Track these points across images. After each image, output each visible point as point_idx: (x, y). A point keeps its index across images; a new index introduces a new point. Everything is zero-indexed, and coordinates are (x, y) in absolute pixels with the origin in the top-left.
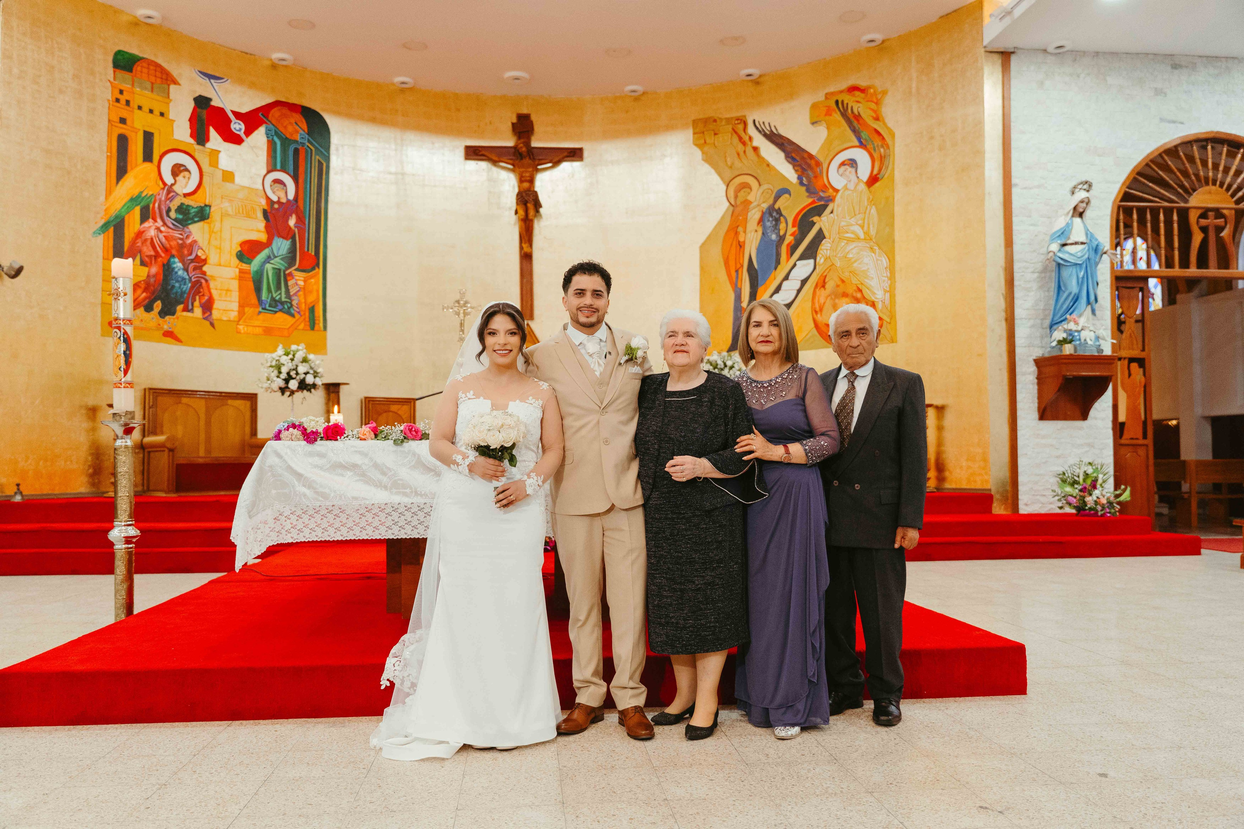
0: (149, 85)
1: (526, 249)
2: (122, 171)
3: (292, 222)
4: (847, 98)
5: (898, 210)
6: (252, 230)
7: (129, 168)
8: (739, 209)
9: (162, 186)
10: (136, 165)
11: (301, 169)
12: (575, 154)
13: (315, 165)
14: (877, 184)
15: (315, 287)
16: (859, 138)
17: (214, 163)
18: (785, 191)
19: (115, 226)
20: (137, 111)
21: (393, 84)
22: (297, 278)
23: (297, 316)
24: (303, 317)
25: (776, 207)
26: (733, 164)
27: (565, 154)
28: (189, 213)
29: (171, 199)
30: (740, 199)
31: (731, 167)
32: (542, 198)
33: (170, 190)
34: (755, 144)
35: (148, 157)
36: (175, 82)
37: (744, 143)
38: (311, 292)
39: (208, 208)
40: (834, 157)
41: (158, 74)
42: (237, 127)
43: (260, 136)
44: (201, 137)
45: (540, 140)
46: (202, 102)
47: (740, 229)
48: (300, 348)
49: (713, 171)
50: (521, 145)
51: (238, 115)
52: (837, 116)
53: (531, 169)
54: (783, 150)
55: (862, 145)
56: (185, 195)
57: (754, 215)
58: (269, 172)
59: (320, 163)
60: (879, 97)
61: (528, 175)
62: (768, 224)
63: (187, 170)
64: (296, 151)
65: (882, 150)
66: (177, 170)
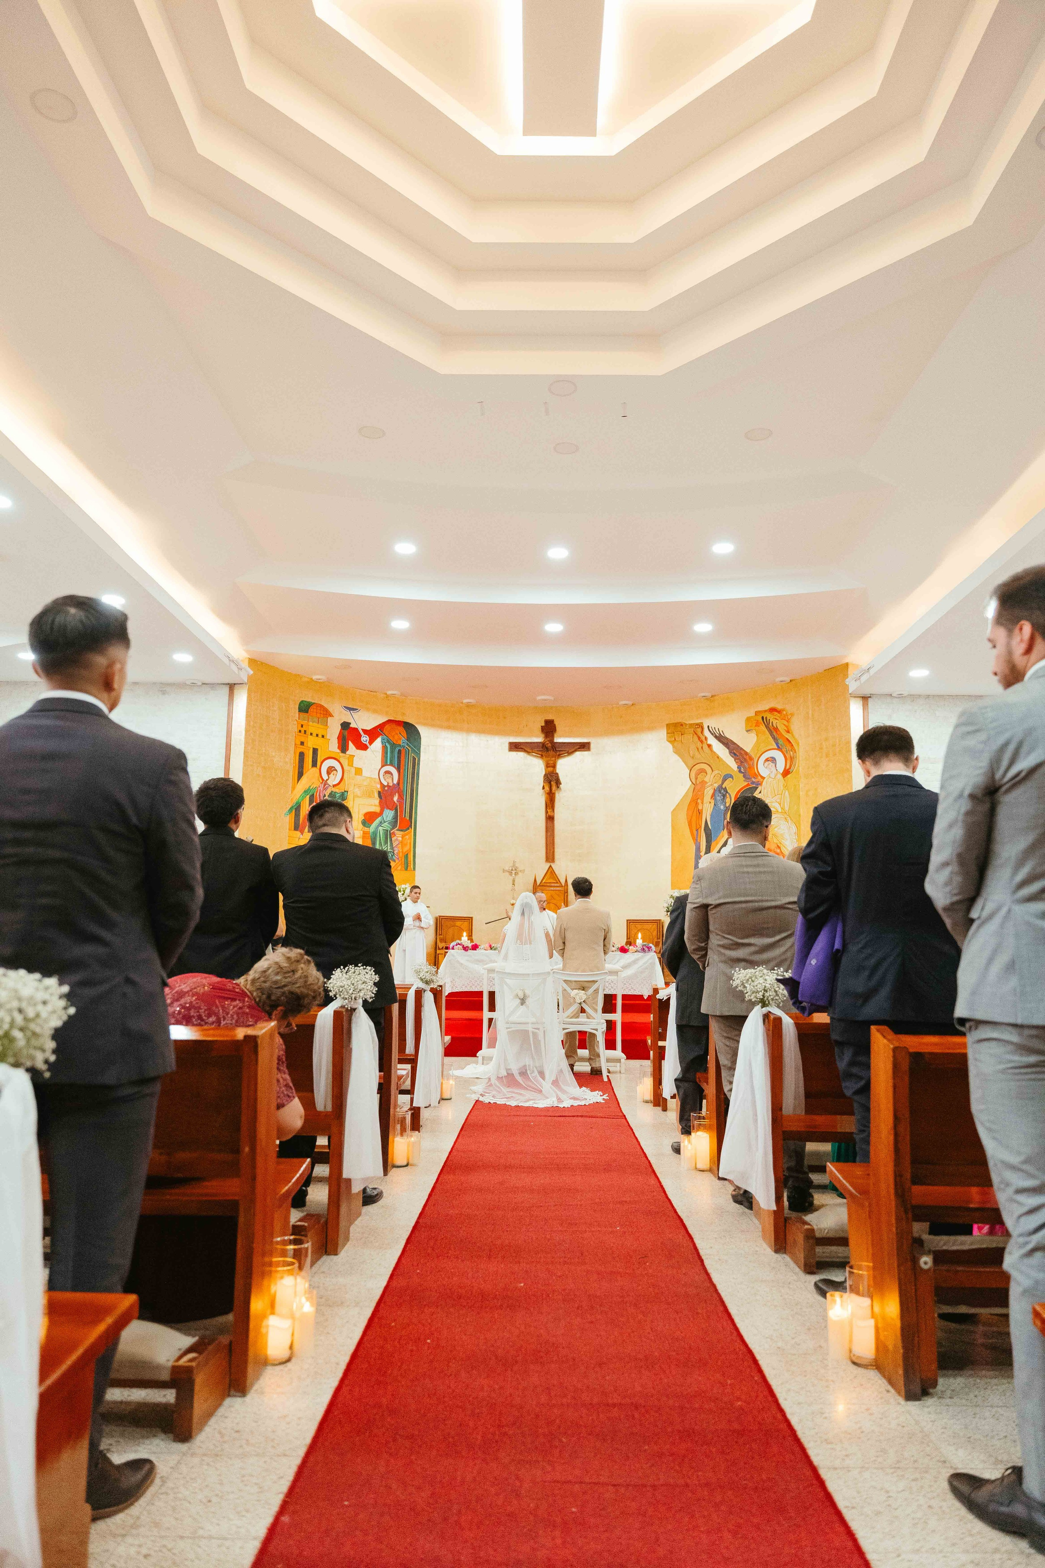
0: (316, 720)
1: (550, 813)
2: (300, 775)
3: (396, 799)
4: (769, 716)
5: (801, 793)
6: (372, 805)
7: (304, 772)
8: (698, 787)
9: (321, 781)
10: (308, 770)
11: (402, 763)
12: (585, 747)
13: (411, 759)
14: (789, 776)
15: (409, 841)
16: (777, 744)
17: (351, 764)
18: (731, 776)
19: (296, 809)
20: (310, 737)
21: (462, 703)
22: (398, 835)
23: (397, 861)
24: (400, 863)
25: (724, 786)
26: (694, 755)
27: (578, 747)
28: (335, 797)
29: (325, 789)
30: (699, 780)
31: (693, 757)
32: (562, 778)
33: (325, 783)
34: (709, 742)
35: (314, 764)
36: (331, 715)
37: (702, 742)
38: (406, 845)
39: (346, 793)
40: (761, 755)
41: (322, 712)
42: (365, 739)
43: (378, 743)
44: (343, 748)
45: (560, 737)
46: (345, 725)
47: (699, 801)
48: (407, 886)
49: (680, 760)
50: (548, 742)
51: (365, 731)
52: (763, 727)
53: (554, 759)
54: (728, 748)
55: (779, 748)
56: (334, 786)
57: (709, 792)
58: (382, 767)
59: (414, 759)
60: (789, 717)
61: (552, 762)
62: (718, 798)
63: (337, 771)
64: (400, 751)
65: (791, 753)
66: (330, 770)
